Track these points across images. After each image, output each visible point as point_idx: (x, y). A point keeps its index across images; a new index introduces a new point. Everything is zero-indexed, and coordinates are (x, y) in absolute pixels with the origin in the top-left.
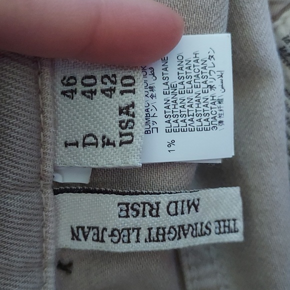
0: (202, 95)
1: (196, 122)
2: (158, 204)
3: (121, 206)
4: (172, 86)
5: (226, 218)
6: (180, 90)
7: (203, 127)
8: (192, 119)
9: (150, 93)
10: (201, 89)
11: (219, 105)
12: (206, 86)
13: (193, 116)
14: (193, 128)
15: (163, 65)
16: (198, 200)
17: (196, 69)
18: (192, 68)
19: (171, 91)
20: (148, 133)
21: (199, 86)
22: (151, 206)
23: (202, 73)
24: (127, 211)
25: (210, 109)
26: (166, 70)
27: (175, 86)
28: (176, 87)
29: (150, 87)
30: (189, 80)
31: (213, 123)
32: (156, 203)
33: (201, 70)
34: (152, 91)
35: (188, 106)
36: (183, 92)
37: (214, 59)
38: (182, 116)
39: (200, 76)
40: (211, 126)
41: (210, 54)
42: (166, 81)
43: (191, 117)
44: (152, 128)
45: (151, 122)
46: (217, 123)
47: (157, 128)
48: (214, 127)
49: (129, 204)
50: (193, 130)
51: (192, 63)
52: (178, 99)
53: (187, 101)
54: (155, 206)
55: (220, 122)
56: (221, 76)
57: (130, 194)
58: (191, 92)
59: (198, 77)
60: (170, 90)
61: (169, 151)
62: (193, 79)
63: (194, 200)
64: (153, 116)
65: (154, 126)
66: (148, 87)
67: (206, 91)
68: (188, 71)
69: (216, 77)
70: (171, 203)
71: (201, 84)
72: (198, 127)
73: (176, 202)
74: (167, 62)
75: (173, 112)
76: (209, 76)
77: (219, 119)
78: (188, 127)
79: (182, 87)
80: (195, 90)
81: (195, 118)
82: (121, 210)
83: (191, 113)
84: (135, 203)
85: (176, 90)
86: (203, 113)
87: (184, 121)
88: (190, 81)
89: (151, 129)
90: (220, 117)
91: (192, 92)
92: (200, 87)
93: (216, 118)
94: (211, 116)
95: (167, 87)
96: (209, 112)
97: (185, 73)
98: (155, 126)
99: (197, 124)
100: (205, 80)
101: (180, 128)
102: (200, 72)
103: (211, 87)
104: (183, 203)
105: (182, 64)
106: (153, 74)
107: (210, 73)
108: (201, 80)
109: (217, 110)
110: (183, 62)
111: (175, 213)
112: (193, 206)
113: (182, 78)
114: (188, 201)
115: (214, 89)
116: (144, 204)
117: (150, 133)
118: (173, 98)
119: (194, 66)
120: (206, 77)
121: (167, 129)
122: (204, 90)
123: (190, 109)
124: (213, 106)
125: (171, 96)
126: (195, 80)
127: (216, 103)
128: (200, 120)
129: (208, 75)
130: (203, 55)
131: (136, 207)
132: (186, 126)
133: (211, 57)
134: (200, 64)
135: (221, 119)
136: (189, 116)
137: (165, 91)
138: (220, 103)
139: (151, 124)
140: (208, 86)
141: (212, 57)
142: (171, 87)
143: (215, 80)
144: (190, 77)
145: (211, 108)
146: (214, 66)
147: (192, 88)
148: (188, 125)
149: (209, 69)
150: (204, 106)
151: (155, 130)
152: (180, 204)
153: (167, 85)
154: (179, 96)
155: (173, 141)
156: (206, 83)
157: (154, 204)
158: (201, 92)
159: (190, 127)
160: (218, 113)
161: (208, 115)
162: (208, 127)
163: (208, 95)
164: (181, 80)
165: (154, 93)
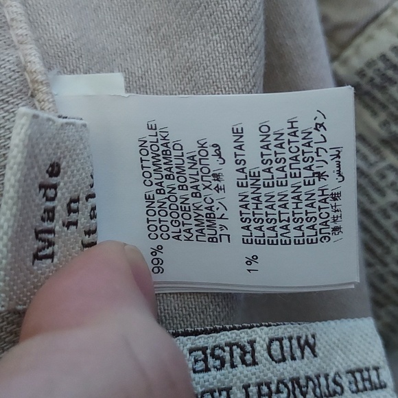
0: (304, 189)
1: (292, 230)
2: (252, 343)
3: (194, 354)
4: (252, 175)
5: (362, 366)
6: (266, 182)
7: (306, 238)
8: (287, 226)
9: (214, 184)
10: (301, 179)
11: (333, 203)
12: (310, 173)
13: (288, 221)
14: (288, 240)
15: (235, 142)
16: (313, 336)
17: (293, 147)
18: (286, 145)
19: (250, 182)
20: (212, 241)
21: (298, 175)
22: (242, 348)
23: (303, 153)
24: (205, 360)
25: (317, 210)
26: (241, 149)
27: (257, 175)
28: (259, 176)
29: (214, 175)
30: (281, 165)
31: (323, 231)
32: (248, 343)
33: (301, 148)
34: (218, 180)
35: (279, 206)
36: (271, 185)
37: (325, 129)
38: (269, 221)
39: (300, 158)
40: (319, 236)
41: (317, 121)
42: (241, 166)
43: (285, 223)
44: (220, 235)
45: (217, 225)
46: (330, 230)
47: (229, 236)
48: (325, 237)
49: (207, 348)
50: (288, 242)
51: (286, 137)
52: (263, 195)
53: (277, 198)
54: (249, 348)
55: (335, 229)
56: (338, 156)
57: (206, 332)
58: (284, 184)
59: (296, 160)
60: (248, 180)
61: (249, 270)
62: (287, 164)
63: (307, 336)
64: (221, 218)
65: (222, 233)
66: (210, 174)
67: (311, 183)
68: (279, 150)
69: (328, 159)
70: (271, 341)
71: (302, 171)
72: (297, 239)
73: (280, 340)
74: (241, 136)
75: (254, 214)
76: (316, 158)
77: (332, 225)
78: (280, 238)
79: (269, 176)
80: (291, 181)
81: (292, 225)
82: (196, 361)
83: (284, 217)
84: (215, 347)
85: (258, 180)
86: (305, 217)
87: (273, 229)
88: (283, 167)
89: (218, 236)
90: (335, 221)
91: (286, 185)
92: (300, 177)
93: (328, 223)
94: (319, 221)
95: (243, 176)
96: (317, 215)
97: (273, 154)
98: (225, 232)
99: (294, 233)
100: (308, 164)
101: (266, 239)
102: (300, 153)
103: (320, 176)
104: (290, 342)
105: (267, 139)
106: (219, 155)
107: (317, 152)
108: (303, 165)
109: (329, 211)
110: (269, 135)
111: (280, 357)
112: (306, 347)
113: (269, 162)
114: (299, 339)
115: (325, 177)
116: (230, 345)
117: (217, 242)
118: (253, 193)
119: (289, 142)
120: (310, 159)
121: (245, 238)
122: (307, 180)
123: (283, 210)
124: (323, 205)
125: (249, 190)
126: (290, 164)
127: (327, 200)
128: (300, 228)
129: (314, 155)
130: (305, 123)
131: (218, 352)
132: (277, 236)
133: (319, 126)
134: (299, 139)
135: (338, 225)
136: (281, 221)
137: (240, 182)
138: (335, 199)
139: (218, 229)
140: (314, 174)
141: (321, 125)
142: (250, 176)
143: (327, 163)
144: (283, 160)
145: (320, 209)
146: (326, 141)
147: (286, 177)
148: (279, 235)
149: (315, 146)
150: (306, 206)
151: (225, 238)
152: (286, 343)
153: (243, 172)
154: (263, 191)
155: (255, 258)
156: (310, 169)
157: (246, 344)
158: (302, 184)
159: (284, 239)
160: (331, 216)
161: (313, 219)
162: (314, 238)
163: (315, 189)
164: (268, 166)
165: (221, 184)
